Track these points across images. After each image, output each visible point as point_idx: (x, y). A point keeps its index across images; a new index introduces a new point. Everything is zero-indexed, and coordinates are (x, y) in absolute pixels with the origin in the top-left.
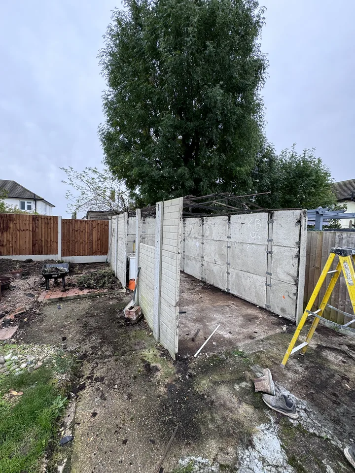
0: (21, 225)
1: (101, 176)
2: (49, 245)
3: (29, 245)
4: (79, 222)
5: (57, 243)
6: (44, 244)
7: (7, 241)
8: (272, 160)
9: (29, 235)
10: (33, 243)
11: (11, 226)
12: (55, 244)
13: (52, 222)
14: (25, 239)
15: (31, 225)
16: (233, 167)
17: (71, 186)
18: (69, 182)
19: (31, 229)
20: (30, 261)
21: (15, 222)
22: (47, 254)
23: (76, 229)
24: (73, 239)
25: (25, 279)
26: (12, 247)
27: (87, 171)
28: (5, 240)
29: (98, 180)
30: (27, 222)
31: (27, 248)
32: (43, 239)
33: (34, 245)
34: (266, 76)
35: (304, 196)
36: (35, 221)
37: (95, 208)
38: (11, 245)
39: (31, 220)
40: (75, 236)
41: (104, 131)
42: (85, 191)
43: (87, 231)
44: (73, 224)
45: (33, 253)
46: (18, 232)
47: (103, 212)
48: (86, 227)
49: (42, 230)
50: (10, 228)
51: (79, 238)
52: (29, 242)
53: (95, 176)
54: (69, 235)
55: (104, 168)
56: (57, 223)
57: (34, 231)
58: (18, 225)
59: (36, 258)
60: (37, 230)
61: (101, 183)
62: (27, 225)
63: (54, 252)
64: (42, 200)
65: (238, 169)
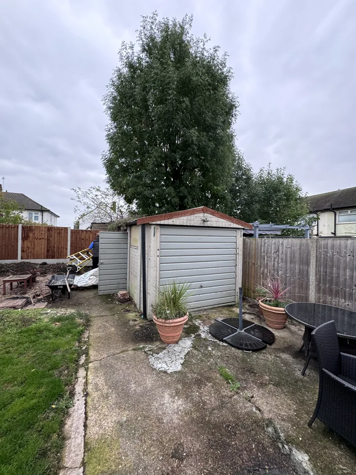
0: (39, 234)
1: (104, 193)
2: (60, 251)
3: (44, 251)
4: (85, 232)
5: (67, 249)
6: (56, 250)
7: (27, 247)
8: (249, 178)
9: (44, 243)
10: (47, 249)
11: (31, 235)
12: (65, 249)
13: (63, 232)
14: (41, 246)
15: (46, 234)
16: (211, 186)
17: (79, 203)
18: (78, 199)
19: (46, 238)
20: (45, 264)
21: (34, 232)
22: (58, 258)
23: (83, 238)
24: (80, 245)
25: (43, 276)
26: (31, 252)
27: (92, 189)
28: (26, 247)
29: (101, 197)
30: (43, 232)
31: (43, 253)
32: (56, 246)
33: (48, 251)
34: (238, 114)
35: (278, 209)
36: (49, 231)
37: (98, 220)
38: (30, 251)
39: (46, 230)
40: (81, 243)
41: (107, 157)
42: (90, 206)
43: (91, 239)
44: (80, 233)
45: (48, 257)
46: (36, 240)
47: (104, 223)
48: (91, 236)
49: (55, 239)
50: (30, 237)
51: (84, 245)
52: (44, 248)
53: (98, 193)
54: (76, 243)
55: (106, 187)
56: (67, 233)
57: (48, 240)
58: (36, 234)
59: (50, 261)
60: (51, 239)
61: (103, 199)
62: (43, 234)
63: (64, 257)
64: (48, 211)
65: (215, 187)
